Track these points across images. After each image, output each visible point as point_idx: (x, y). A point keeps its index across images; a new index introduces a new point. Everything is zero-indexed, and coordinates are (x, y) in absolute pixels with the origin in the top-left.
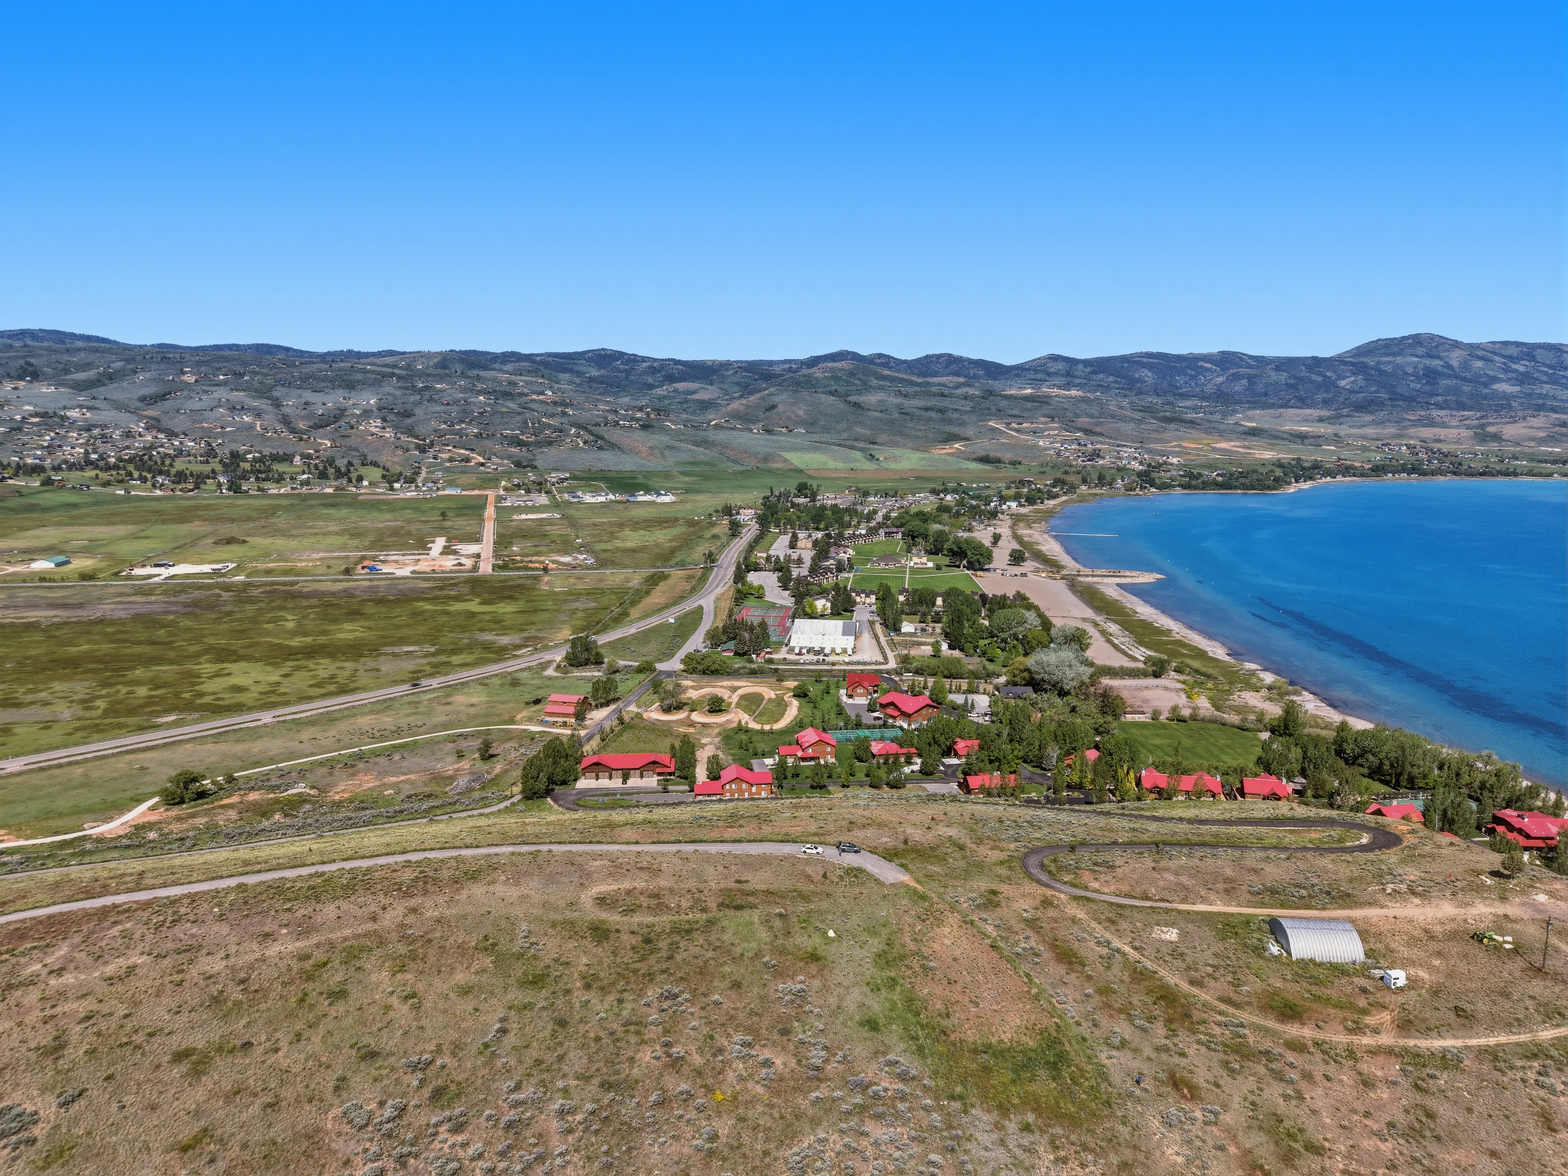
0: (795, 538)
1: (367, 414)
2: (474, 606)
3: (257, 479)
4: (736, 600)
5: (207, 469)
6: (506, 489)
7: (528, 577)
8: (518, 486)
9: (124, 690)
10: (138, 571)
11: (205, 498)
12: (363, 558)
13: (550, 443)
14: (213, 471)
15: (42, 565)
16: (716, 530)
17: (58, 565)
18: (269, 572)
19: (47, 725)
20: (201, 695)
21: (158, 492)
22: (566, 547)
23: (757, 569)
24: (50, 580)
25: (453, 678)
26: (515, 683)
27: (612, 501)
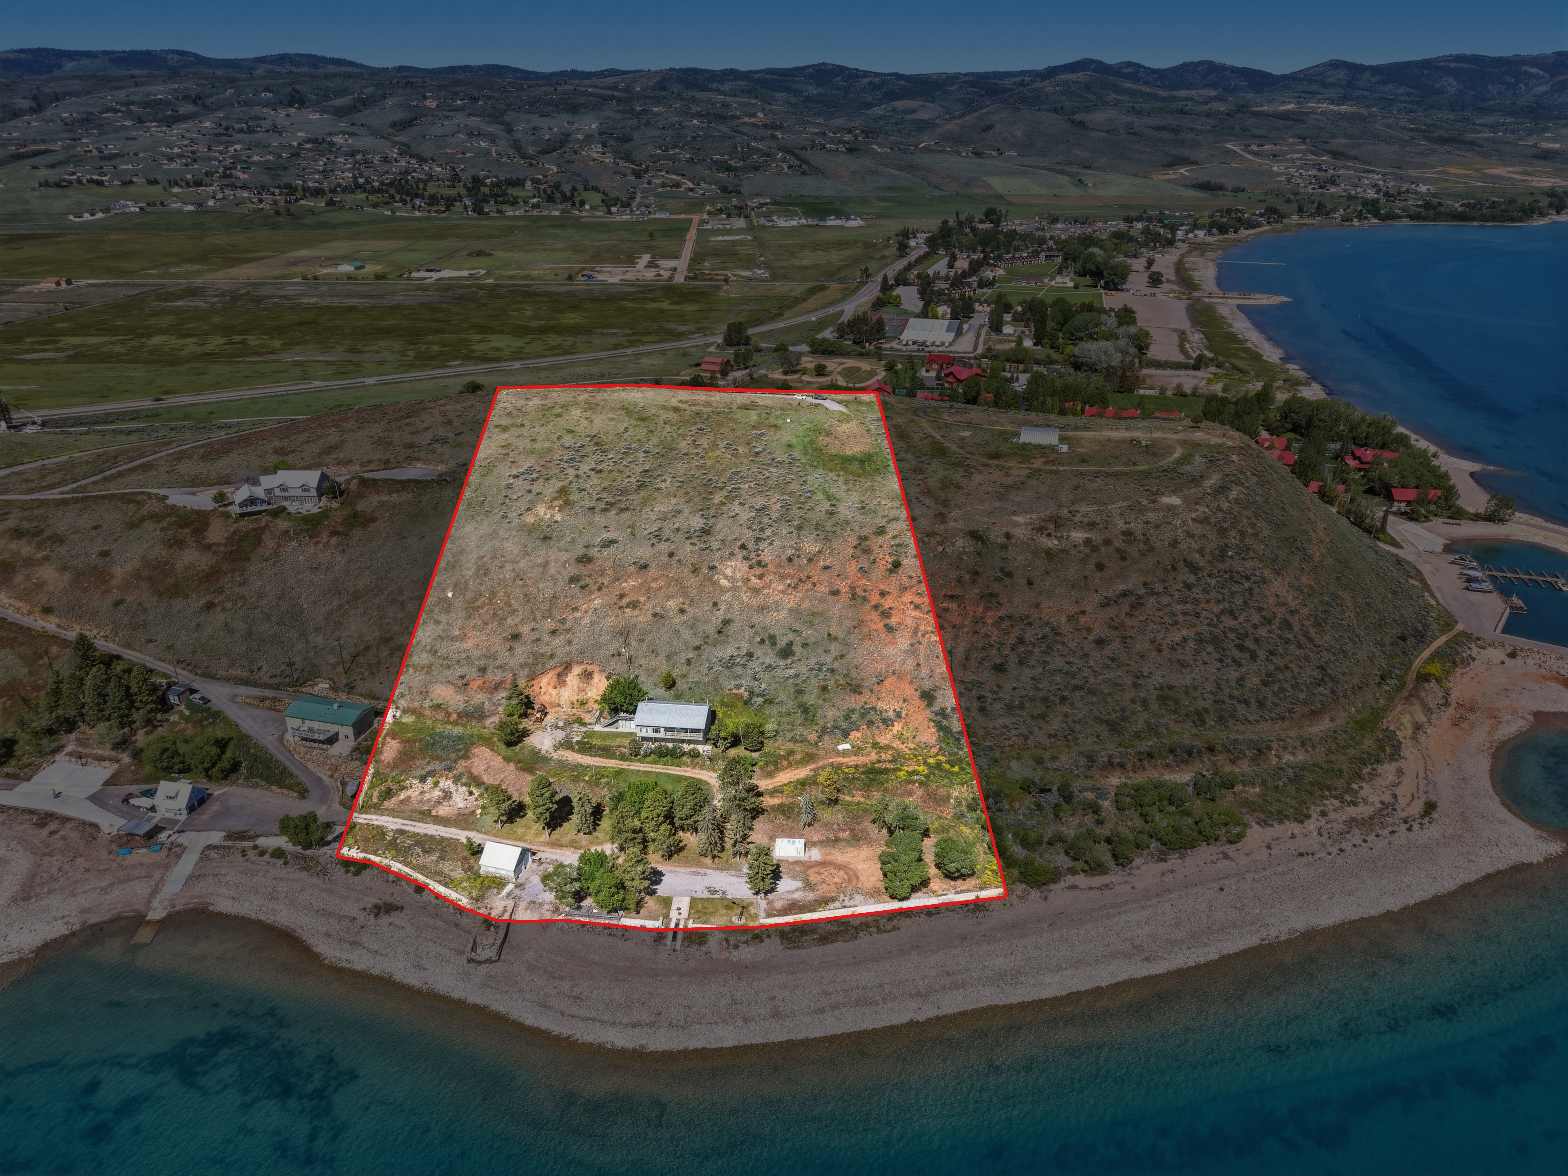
0: (953, 258)
1: (589, 139)
2: (665, 305)
3: (496, 202)
4: (873, 306)
5: (453, 192)
6: (709, 213)
7: (712, 286)
8: (721, 211)
9: (424, 347)
10: (415, 275)
11: (454, 219)
12: (584, 269)
13: (757, 168)
14: (459, 195)
15: (346, 268)
16: (887, 252)
17: (357, 268)
18: (511, 277)
19: (382, 363)
20: (473, 351)
21: (417, 214)
22: (750, 263)
23: (906, 284)
24: (355, 279)
25: (641, 349)
26: (685, 354)
27: (803, 226)
